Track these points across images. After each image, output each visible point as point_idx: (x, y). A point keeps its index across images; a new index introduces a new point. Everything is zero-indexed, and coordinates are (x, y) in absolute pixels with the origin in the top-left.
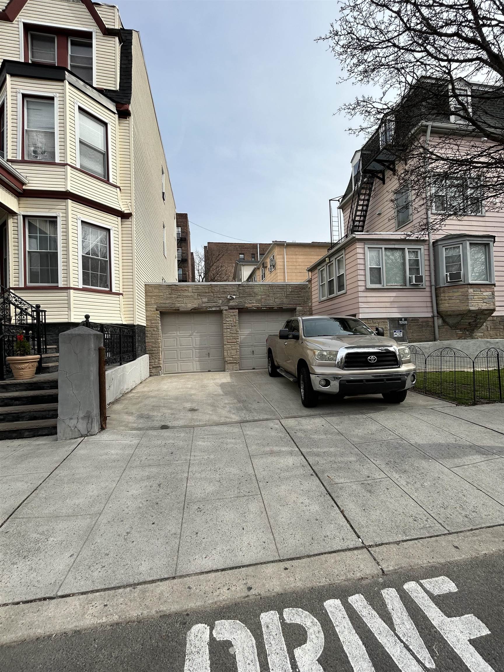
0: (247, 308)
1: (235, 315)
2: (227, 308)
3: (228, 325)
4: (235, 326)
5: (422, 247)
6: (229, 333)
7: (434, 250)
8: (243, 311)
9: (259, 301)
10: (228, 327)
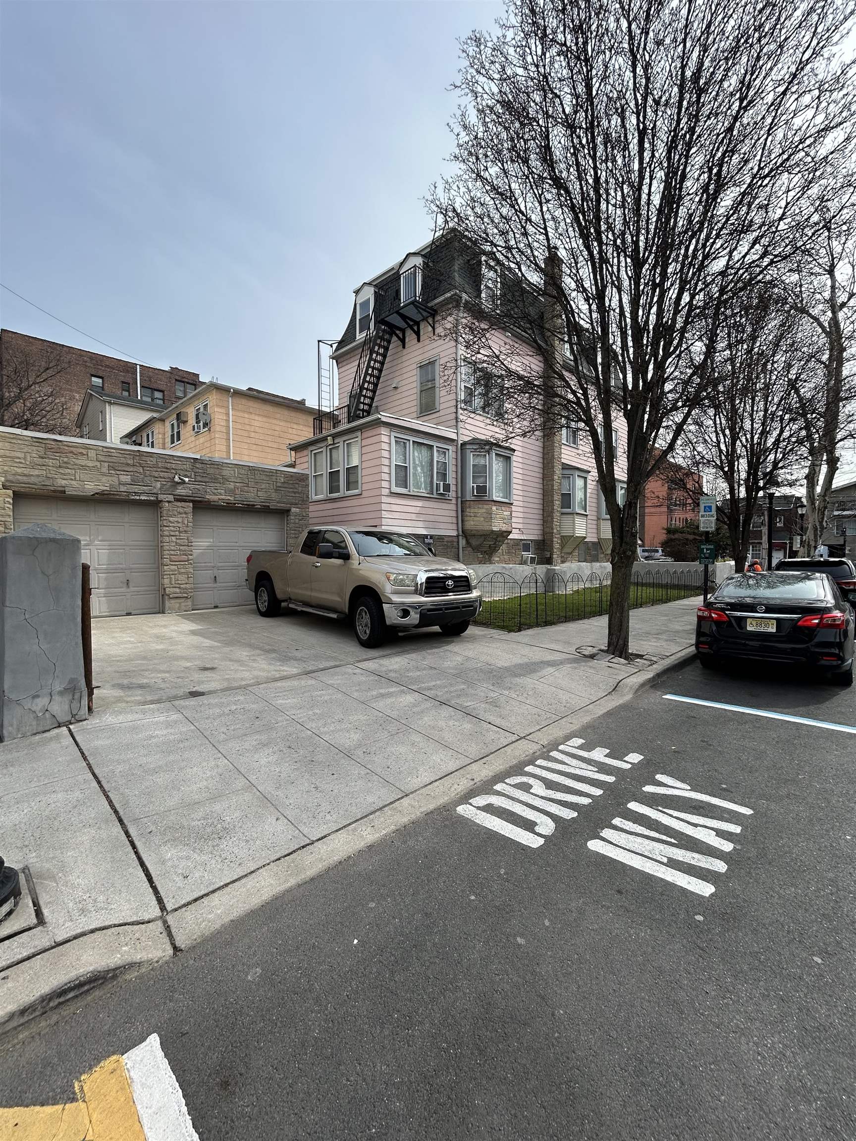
0: (209, 502)
1: (186, 513)
2: (171, 498)
3: (172, 529)
4: (185, 531)
5: (450, 447)
6: (174, 544)
7: (461, 453)
8: (201, 506)
9: (232, 492)
10: (172, 533)
